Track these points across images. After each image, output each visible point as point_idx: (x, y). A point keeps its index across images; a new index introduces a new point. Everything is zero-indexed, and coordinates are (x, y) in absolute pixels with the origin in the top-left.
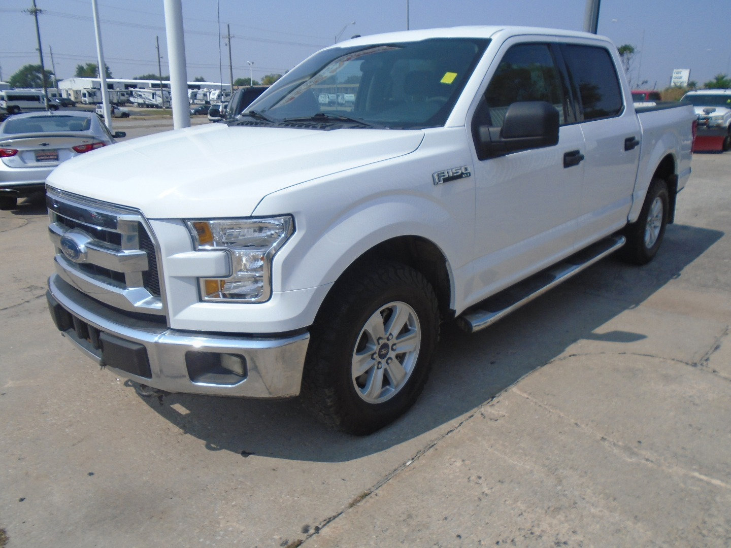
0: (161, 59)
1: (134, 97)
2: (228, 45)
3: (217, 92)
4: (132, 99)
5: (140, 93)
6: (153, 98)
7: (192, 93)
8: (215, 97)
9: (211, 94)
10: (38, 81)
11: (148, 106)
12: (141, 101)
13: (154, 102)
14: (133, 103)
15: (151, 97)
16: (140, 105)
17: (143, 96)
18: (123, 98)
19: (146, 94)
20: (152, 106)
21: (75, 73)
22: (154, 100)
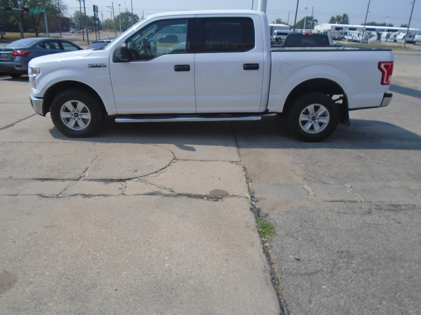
0: (368, 14)
1: (347, 35)
2: (413, 4)
3: (404, 34)
4: (346, 37)
5: (351, 33)
6: (358, 36)
7: (387, 34)
8: (401, 37)
9: (400, 35)
10: (309, 25)
11: (354, 41)
12: (350, 38)
13: (358, 39)
14: (345, 39)
15: (357, 36)
16: (349, 40)
17: (353, 35)
18: (341, 36)
19: (355, 34)
20: (356, 41)
21: (329, 21)
22: (358, 38)
